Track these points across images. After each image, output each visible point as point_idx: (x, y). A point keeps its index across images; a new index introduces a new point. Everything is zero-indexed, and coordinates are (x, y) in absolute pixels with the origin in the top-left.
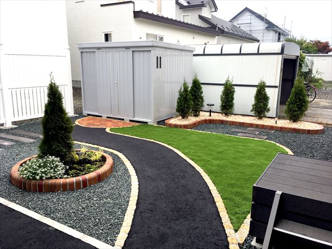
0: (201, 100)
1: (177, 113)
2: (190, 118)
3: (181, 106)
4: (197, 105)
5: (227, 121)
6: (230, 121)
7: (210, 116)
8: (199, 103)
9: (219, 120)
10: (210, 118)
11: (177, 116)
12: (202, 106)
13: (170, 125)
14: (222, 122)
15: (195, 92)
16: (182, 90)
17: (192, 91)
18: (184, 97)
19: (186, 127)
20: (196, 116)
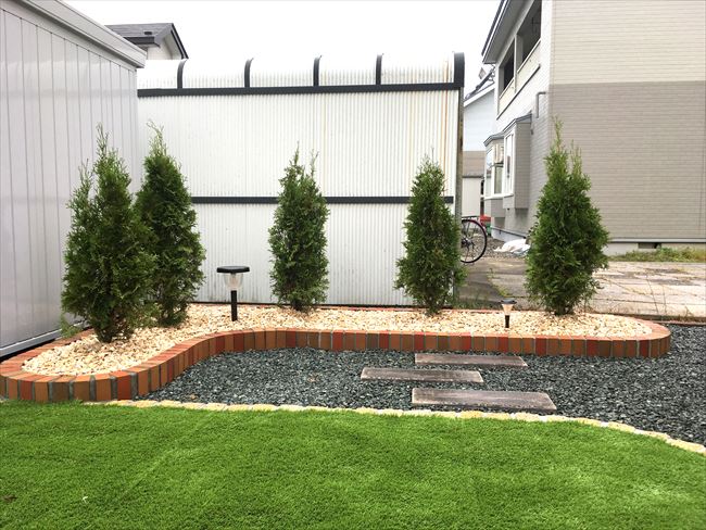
0: (189, 251)
1: (70, 317)
2: (141, 334)
3: (89, 278)
4: (176, 271)
5: (314, 335)
6: (326, 335)
7: (235, 318)
8: (183, 263)
9: (277, 333)
10: (237, 327)
11: (70, 335)
12: (197, 276)
13: (28, 391)
14: (291, 340)
15: (161, 215)
16: (93, 194)
17: (145, 209)
18: (105, 231)
19: (124, 387)
20: (171, 321)
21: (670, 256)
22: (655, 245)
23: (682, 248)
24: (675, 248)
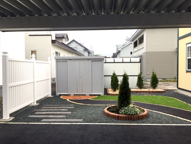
21: (167, 81)
22: (165, 79)
23: (169, 79)
24: (168, 79)
